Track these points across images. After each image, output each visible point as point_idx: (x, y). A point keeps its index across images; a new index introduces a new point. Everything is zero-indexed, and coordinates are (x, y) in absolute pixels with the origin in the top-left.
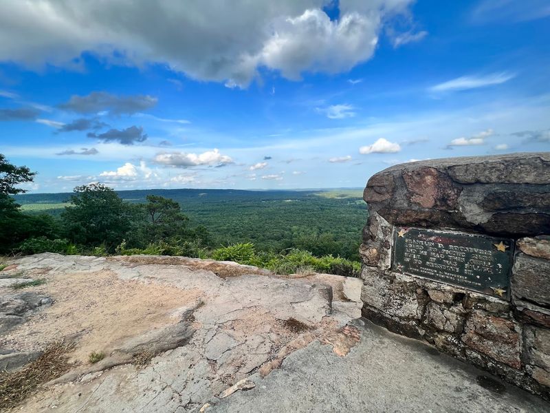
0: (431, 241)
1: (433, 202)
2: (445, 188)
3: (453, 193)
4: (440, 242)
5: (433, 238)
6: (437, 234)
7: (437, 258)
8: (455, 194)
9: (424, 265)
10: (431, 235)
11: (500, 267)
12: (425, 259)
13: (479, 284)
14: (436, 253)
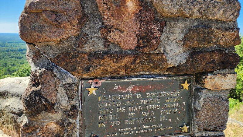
0: (128, 93)
1: (136, 41)
2: (148, 22)
3: (156, 29)
4: (138, 92)
5: (130, 89)
6: (135, 82)
7: (136, 112)
8: (159, 30)
9: (123, 126)
10: (128, 84)
11: (184, 105)
12: (123, 117)
13: (172, 128)
14: (134, 106)
